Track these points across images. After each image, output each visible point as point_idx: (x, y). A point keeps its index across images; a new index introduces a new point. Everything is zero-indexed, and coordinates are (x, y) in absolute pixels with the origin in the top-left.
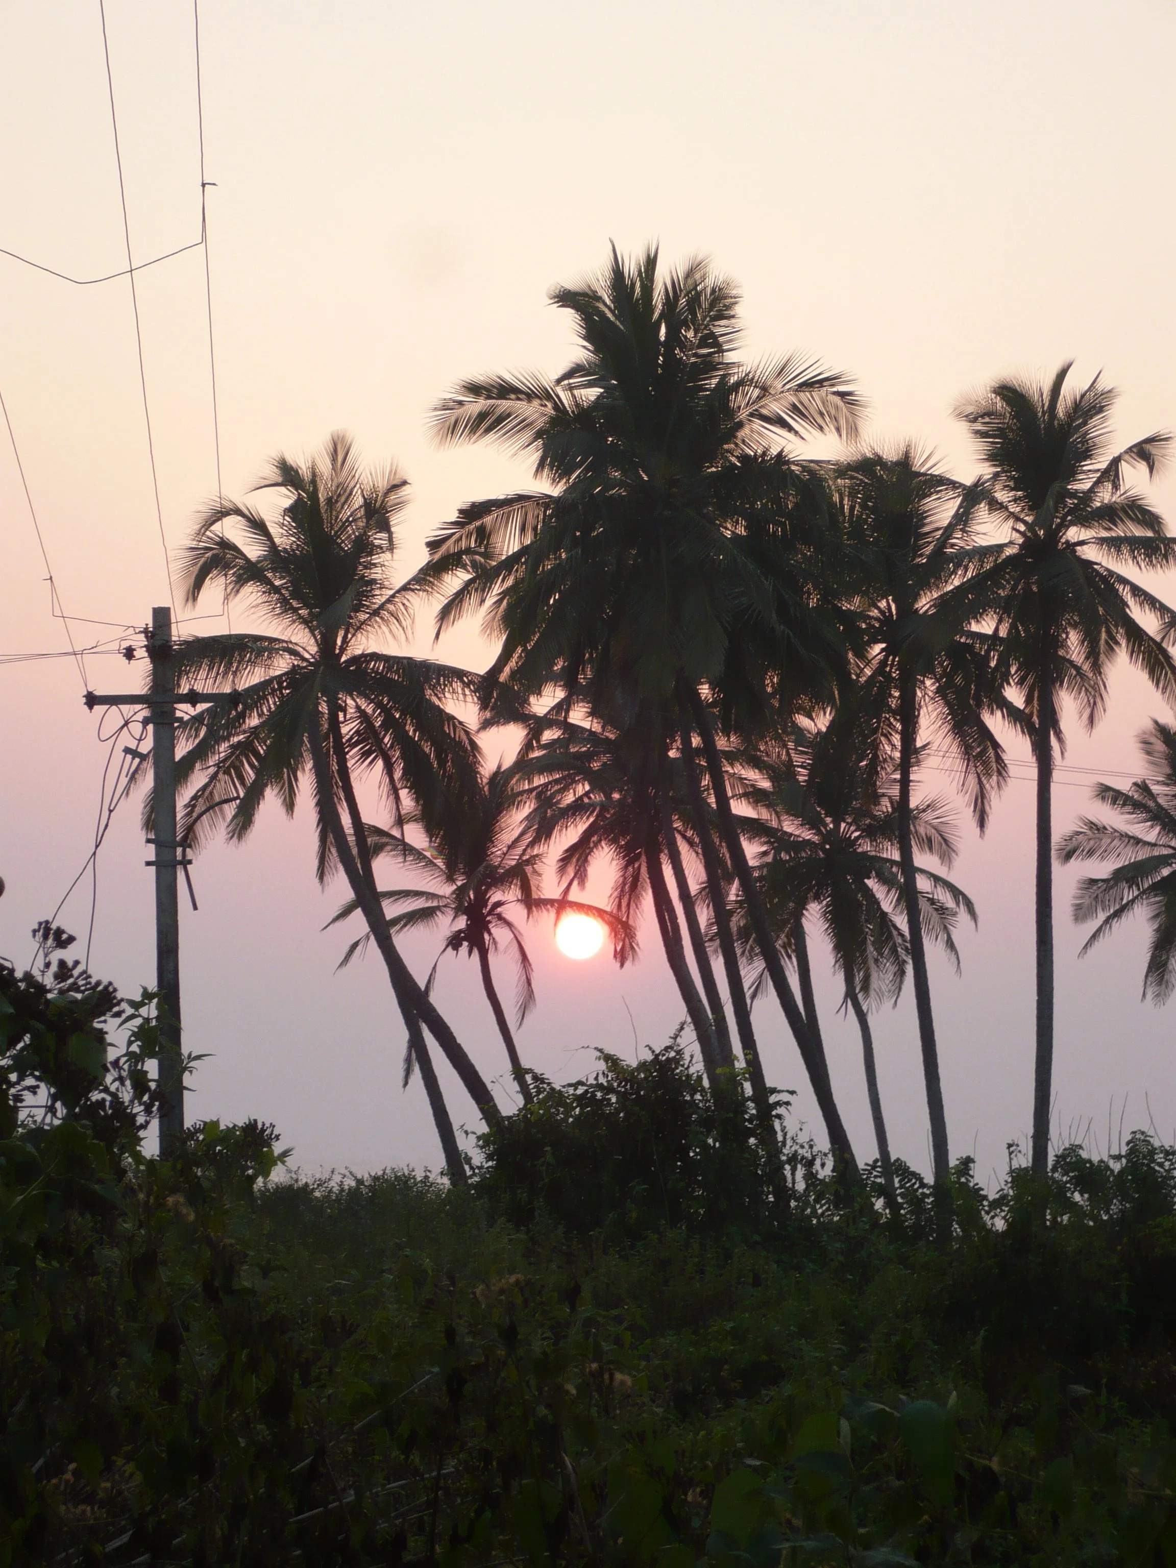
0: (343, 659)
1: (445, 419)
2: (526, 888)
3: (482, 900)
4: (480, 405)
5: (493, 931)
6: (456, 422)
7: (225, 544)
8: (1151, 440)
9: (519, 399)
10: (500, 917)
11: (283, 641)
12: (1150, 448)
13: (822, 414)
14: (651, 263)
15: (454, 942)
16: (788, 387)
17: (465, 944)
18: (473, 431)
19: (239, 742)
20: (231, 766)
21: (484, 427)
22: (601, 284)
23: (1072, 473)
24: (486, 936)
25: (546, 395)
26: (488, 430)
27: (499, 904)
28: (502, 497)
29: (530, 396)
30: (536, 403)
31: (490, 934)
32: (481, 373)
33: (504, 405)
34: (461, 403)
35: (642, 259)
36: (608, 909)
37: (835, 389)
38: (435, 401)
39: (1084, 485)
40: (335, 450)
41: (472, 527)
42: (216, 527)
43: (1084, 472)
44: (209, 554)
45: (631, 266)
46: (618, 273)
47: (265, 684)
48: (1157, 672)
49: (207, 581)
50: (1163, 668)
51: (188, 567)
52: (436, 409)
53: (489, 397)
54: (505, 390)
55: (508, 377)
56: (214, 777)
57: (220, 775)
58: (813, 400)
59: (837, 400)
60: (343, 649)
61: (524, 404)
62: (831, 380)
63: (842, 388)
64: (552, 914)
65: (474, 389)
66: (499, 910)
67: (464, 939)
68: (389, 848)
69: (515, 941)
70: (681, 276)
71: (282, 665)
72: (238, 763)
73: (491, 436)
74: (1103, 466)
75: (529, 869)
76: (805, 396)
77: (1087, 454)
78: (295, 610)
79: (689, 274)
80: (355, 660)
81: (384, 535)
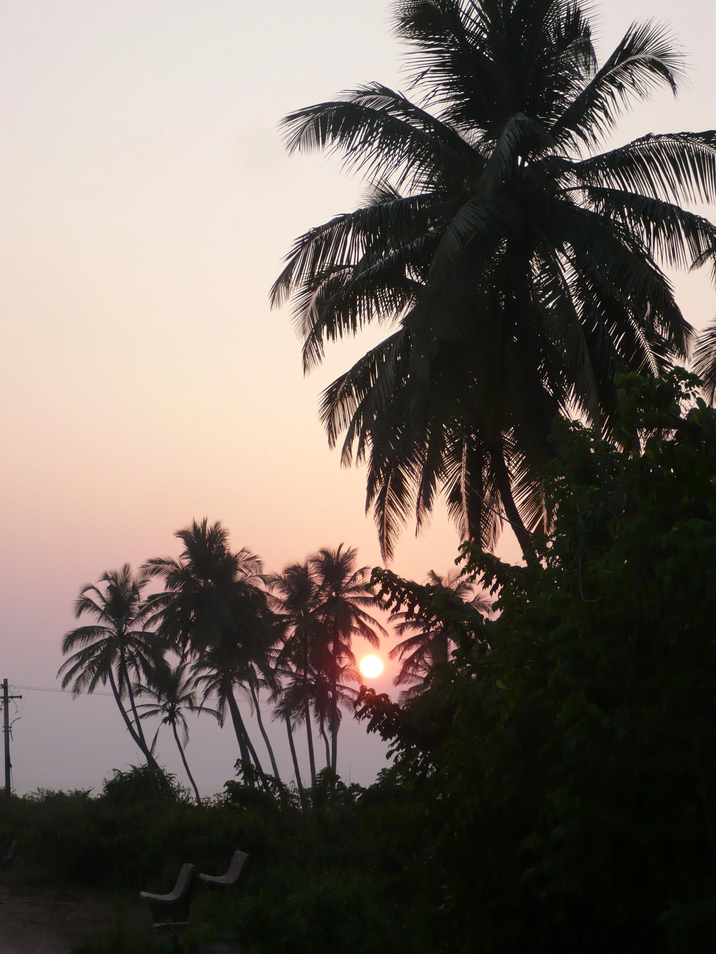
0: (125, 634)
1: (143, 571)
2: (191, 703)
3: (174, 707)
4: (153, 566)
5: (178, 717)
6: (146, 571)
7: (88, 600)
8: (365, 568)
9: (165, 564)
10: (179, 713)
11: (107, 628)
12: (364, 571)
13: (252, 567)
14: (205, 522)
15: (165, 721)
16: (243, 559)
17: (168, 721)
18: (151, 574)
19: (93, 660)
20: (90, 667)
21: (154, 573)
22: (191, 529)
23: (344, 576)
24: (175, 719)
25: (173, 563)
26: (156, 574)
27: (179, 708)
28: (160, 593)
29: (168, 563)
30: (170, 565)
31: (176, 718)
32: (153, 556)
33: (161, 566)
34: (148, 566)
35: (202, 522)
36: (216, 709)
37: (255, 560)
38: (140, 566)
39: (347, 580)
40: (125, 568)
41: (152, 602)
42: (85, 594)
43: (348, 576)
44: (83, 602)
45: (199, 525)
46: (195, 526)
47: (101, 641)
48: (370, 637)
49: (83, 611)
50: (372, 636)
51: (76, 607)
52: (140, 568)
53: (156, 564)
54: (161, 562)
55: (162, 558)
56: (85, 671)
57: (87, 670)
58: (249, 563)
59: (256, 563)
60: (125, 631)
61: (167, 565)
62: (255, 557)
63: (257, 560)
64: (198, 711)
65: (152, 562)
66: (179, 710)
67: (168, 720)
68: (143, 691)
69: (183, 722)
70: (213, 527)
71: (107, 636)
72: (92, 666)
73: (157, 575)
74: (352, 575)
75: (191, 697)
76: (247, 562)
77: (349, 571)
78: (110, 619)
79: (216, 526)
80: (129, 634)
81: (137, 596)
